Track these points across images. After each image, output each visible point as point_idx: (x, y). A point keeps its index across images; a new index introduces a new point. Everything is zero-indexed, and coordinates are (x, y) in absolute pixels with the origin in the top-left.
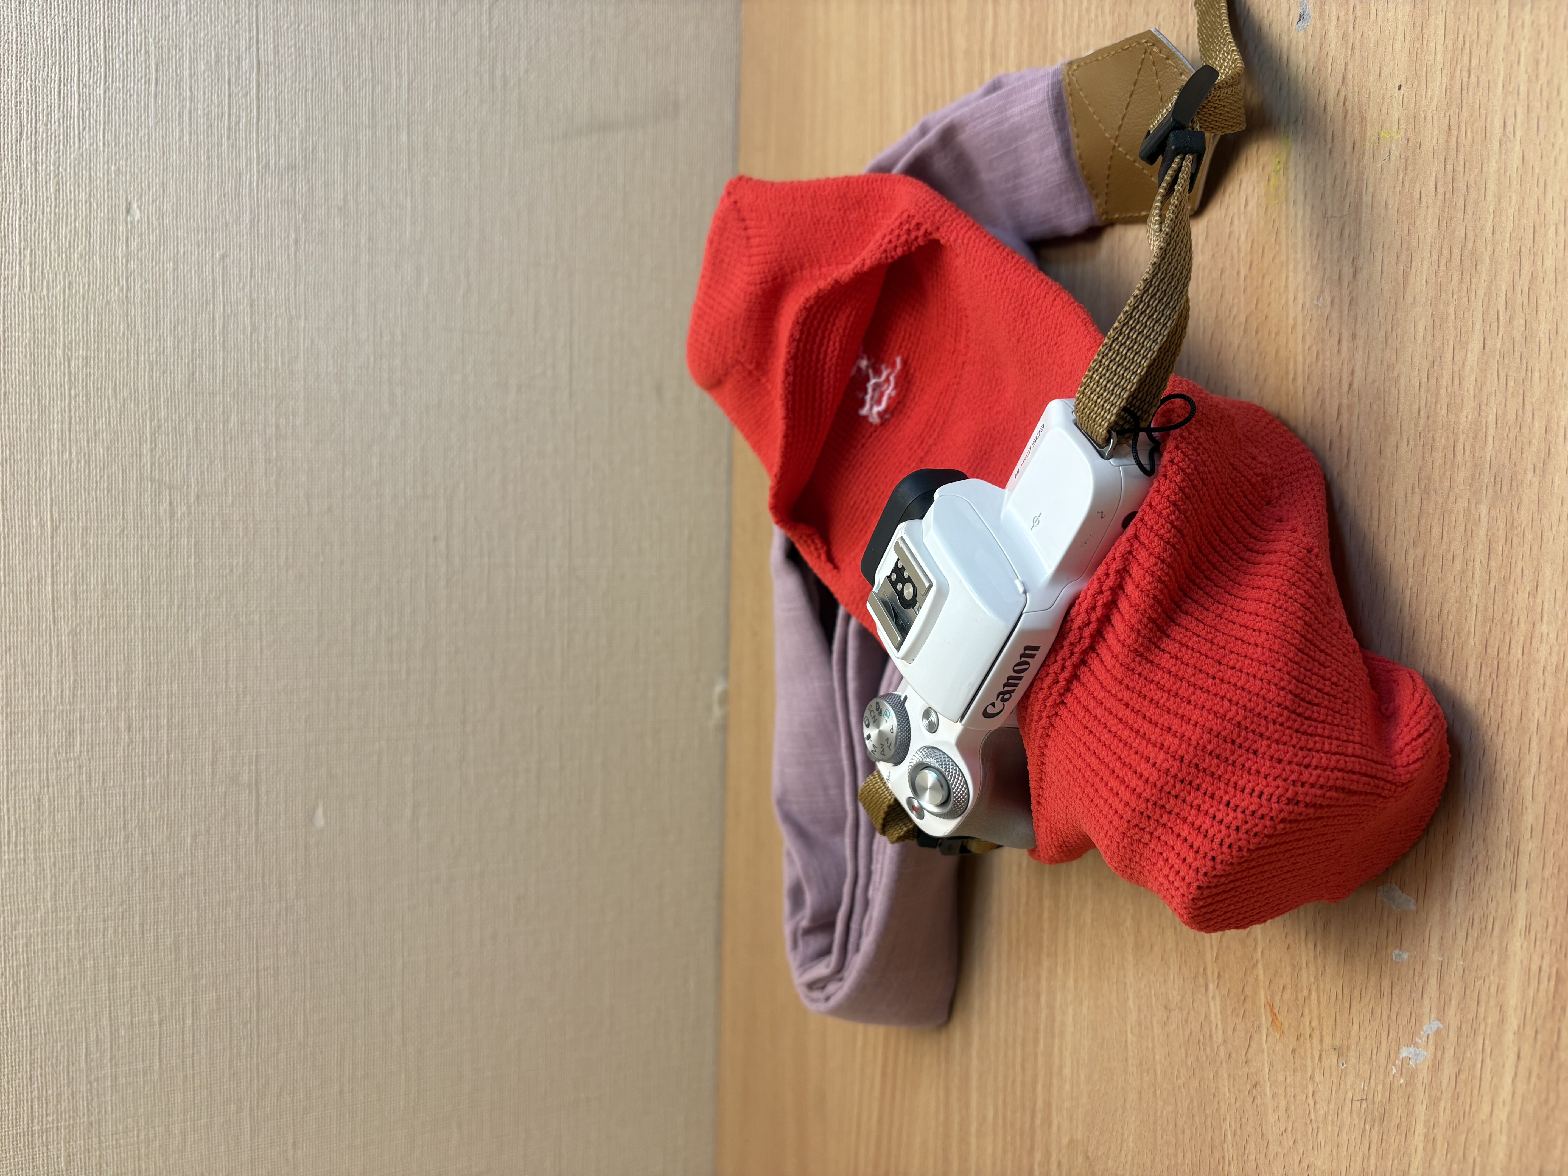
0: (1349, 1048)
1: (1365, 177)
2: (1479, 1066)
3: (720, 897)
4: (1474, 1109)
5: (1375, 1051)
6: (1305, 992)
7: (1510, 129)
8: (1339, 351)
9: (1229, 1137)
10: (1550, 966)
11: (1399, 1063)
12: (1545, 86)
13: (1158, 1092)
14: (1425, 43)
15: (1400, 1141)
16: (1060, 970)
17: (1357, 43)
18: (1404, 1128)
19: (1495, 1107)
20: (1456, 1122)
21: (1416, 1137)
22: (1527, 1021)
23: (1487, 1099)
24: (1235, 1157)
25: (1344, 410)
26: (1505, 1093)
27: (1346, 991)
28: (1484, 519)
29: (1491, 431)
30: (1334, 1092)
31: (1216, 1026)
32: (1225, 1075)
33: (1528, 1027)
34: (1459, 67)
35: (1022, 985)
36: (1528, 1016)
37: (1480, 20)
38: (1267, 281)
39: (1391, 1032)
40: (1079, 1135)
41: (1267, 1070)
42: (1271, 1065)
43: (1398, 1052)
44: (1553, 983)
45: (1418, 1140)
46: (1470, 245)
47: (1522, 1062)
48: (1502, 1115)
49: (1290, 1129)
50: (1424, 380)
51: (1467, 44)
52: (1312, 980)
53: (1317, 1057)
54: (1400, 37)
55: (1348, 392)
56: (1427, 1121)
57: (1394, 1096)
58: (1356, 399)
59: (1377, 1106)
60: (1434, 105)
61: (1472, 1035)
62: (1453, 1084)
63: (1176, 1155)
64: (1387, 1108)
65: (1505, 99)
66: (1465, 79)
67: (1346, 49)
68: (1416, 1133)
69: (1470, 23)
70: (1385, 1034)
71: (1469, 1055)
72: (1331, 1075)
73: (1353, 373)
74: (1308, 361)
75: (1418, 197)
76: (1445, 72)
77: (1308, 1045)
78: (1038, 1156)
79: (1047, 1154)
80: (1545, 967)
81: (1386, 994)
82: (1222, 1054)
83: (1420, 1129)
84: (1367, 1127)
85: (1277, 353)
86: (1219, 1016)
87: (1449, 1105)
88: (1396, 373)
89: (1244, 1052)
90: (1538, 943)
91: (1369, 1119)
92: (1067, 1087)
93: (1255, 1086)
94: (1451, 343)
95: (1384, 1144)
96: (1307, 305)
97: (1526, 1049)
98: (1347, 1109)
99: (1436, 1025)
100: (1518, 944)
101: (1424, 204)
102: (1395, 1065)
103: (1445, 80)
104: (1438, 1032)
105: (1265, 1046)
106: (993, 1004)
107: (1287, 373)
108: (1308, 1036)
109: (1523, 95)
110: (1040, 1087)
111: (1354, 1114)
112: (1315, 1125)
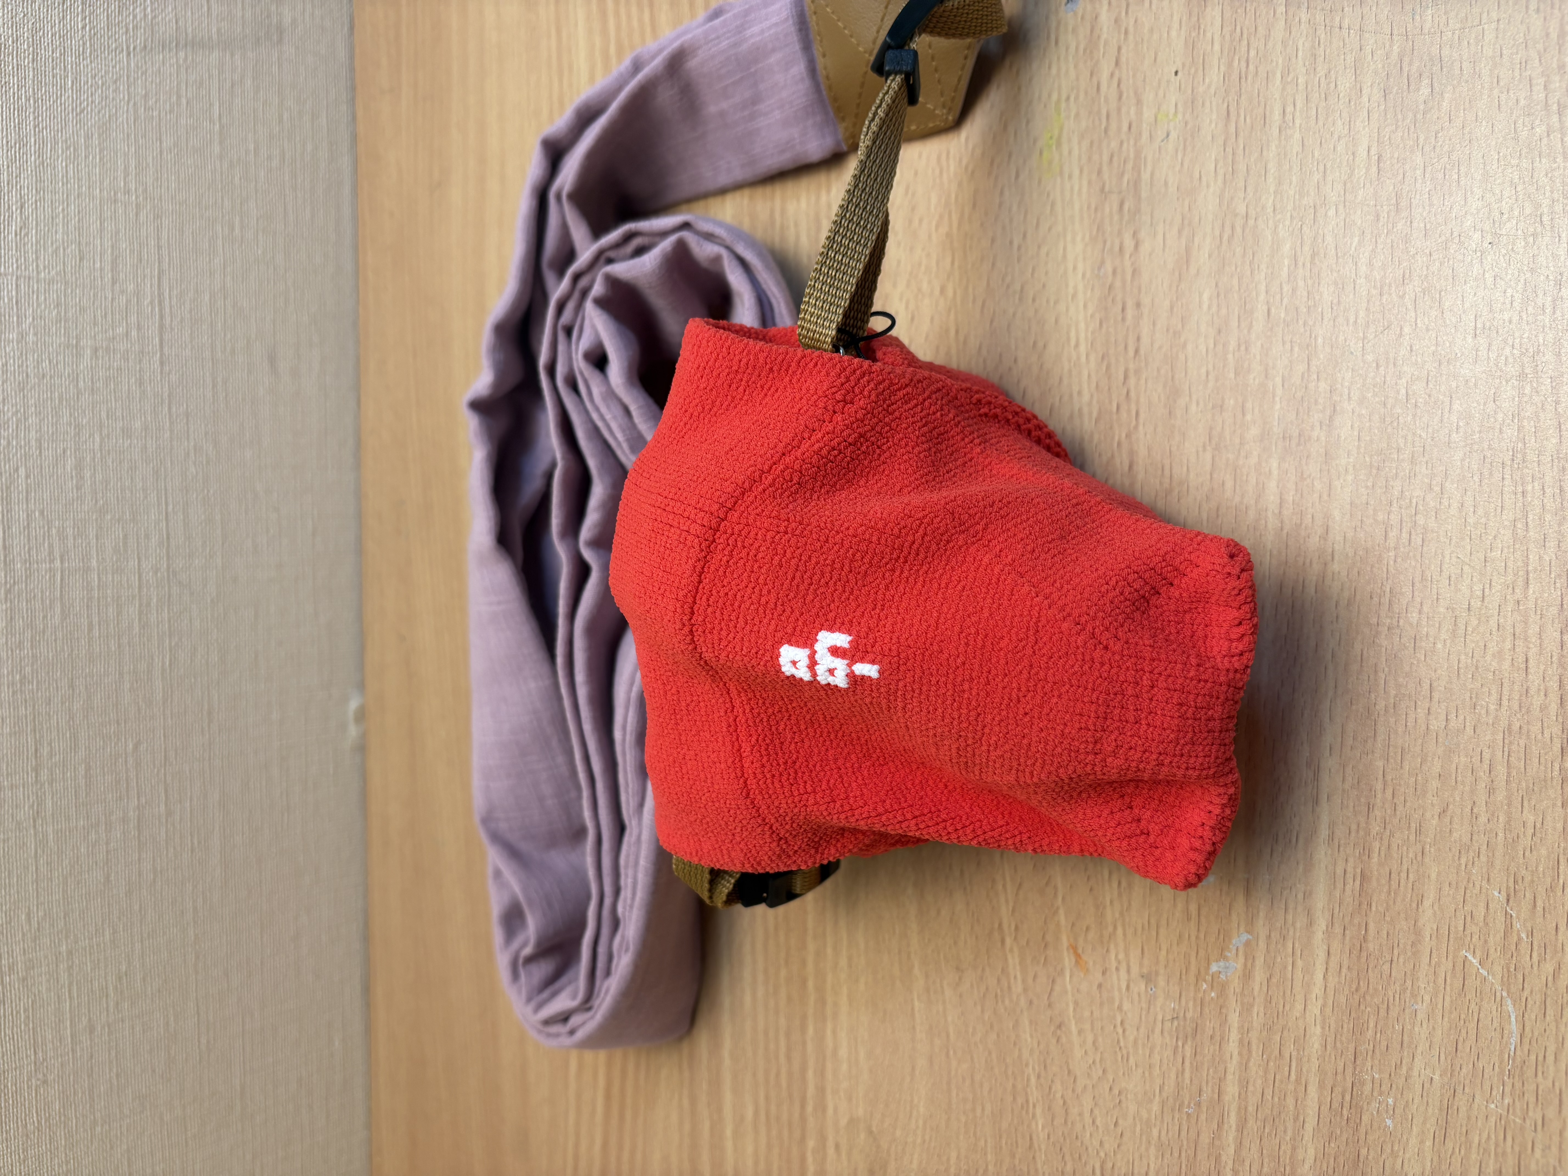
0: (1157, 973)
1: (1143, 156)
2: (1290, 968)
3: (366, 938)
4: (1287, 1008)
5: (1184, 972)
6: (1111, 929)
7: (1289, 117)
8: (1124, 319)
9: (1033, 1080)
10: (1355, 868)
11: (1209, 978)
12: (1323, 79)
13: (951, 1053)
14: (1202, 32)
15: (1215, 1051)
16: (829, 951)
17: (1131, 29)
18: (1218, 1038)
19: (1308, 1002)
20: (1270, 1023)
21: (1231, 1044)
22: (1335, 920)
23: (1300, 998)
24: (1040, 1098)
25: (1131, 374)
26: (1317, 989)
27: (1153, 921)
28: (1275, 472)
29: (1279, 392)
30: (1143, 1017)
31: (1015, 977)
32: (1027, 1023)
33: (1336, 925)
34: (1237, 58)
35: (783, 973)
36: (1336, 915)
37: (1258, 14)
38: (1044, 250)
39: (1200, 951)
40: (861, 1112)
41: (1071, 1009)
42: (1076, 1003)
43: (1208, 968)
44: (1358, 882)
45: (1232, 1046)
46: (1251, 222)
47: (1332, 958)
48: (1315, 1009)
49: (1098, 1060)
50: (1212, 346)
51: (1245, 36)
52: (1117, 915)
53: (1124, 987)
54: (1176, 25)
55: (1135, 357)
56: (1241, 1028)
57: (1206, 1010)
58: (1143, 364)
59: (1188, 1022)
60: (1212, 91)
61: (1282, 941)
62: (1265, 989)
63: (974, 1110)
64: (1199, 1022)
65: (1284, 89)
66: (1244, 70)
67: (1119, 32)
68: (1231, 1040)
69: (1248, 17)
70: (1193, 954)
71: (1279, 960)
72: (1140, 1002)
73: (1139, 339)
74: (1090, 329)
75: (1198, 176)
76: (1223, 61)
77: (1115, 977)
78: (811, 1144)
79: (822, 1139)
80: (1350, 870)
81: (1193, 916)
82: (1023, 1002)
83: (1234, 1036)
84: (1180, 1044)
85: (1057, 321)
86: (1018, 968)
87: (1262, 1009)
88: (1182, 339)
89: (1046, 997)
90: (1341, 849)
91: (1181, 1036)
92: (844, 1067)
93: (1059, 1027)
94: (1236, 313)
95: (1198, 1057)
96: (1088, 275)
97: (1336, 946)
98: (1158, 1030)
99: (1245, 937)
100: (1323, 853)
101: (1204, 183)
102: (1205, 981)
103: (1223, 68)
104: (1247, 944)
105: (1069, 987)
106: (748, 999)
107: (1068, 339)
108: (1114, 969)
109: (1301, 87)
110: (810, 1074)
111: (1166, 1034)
112: (1125, 1052)
